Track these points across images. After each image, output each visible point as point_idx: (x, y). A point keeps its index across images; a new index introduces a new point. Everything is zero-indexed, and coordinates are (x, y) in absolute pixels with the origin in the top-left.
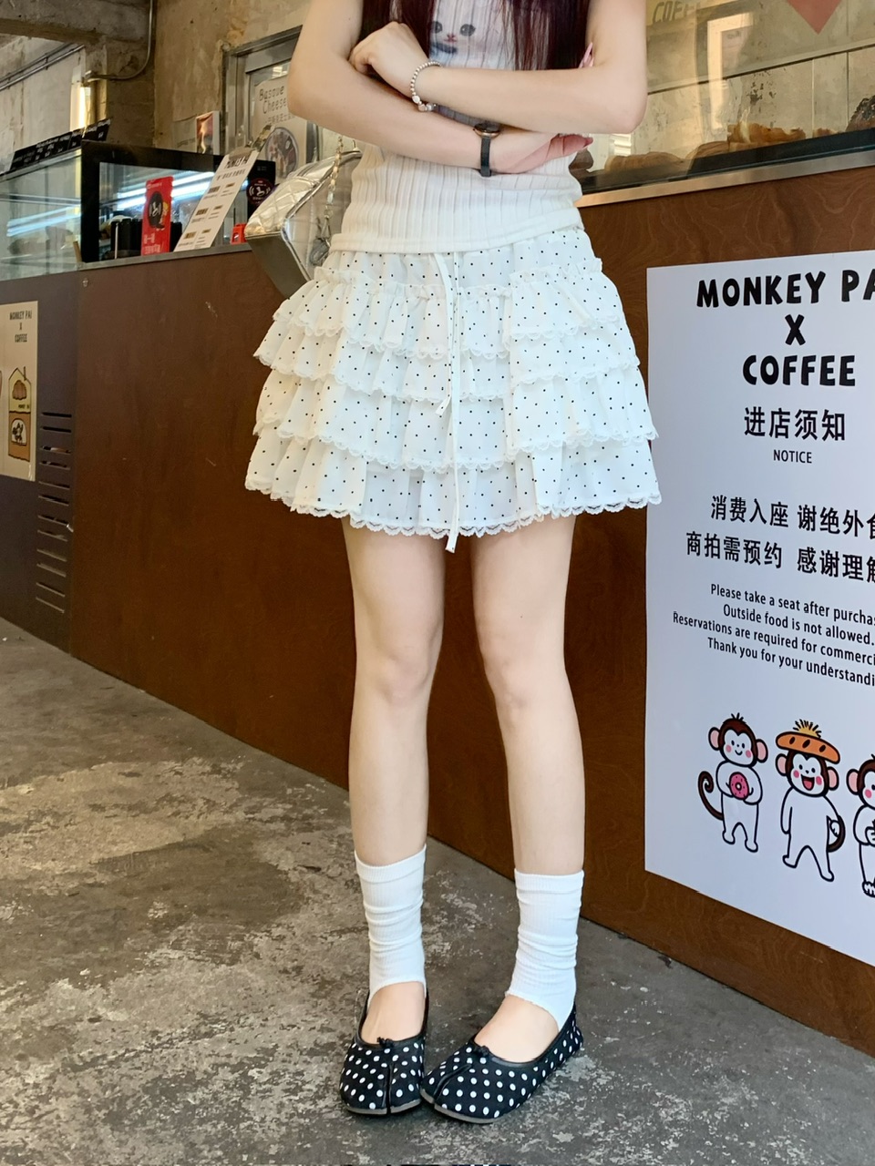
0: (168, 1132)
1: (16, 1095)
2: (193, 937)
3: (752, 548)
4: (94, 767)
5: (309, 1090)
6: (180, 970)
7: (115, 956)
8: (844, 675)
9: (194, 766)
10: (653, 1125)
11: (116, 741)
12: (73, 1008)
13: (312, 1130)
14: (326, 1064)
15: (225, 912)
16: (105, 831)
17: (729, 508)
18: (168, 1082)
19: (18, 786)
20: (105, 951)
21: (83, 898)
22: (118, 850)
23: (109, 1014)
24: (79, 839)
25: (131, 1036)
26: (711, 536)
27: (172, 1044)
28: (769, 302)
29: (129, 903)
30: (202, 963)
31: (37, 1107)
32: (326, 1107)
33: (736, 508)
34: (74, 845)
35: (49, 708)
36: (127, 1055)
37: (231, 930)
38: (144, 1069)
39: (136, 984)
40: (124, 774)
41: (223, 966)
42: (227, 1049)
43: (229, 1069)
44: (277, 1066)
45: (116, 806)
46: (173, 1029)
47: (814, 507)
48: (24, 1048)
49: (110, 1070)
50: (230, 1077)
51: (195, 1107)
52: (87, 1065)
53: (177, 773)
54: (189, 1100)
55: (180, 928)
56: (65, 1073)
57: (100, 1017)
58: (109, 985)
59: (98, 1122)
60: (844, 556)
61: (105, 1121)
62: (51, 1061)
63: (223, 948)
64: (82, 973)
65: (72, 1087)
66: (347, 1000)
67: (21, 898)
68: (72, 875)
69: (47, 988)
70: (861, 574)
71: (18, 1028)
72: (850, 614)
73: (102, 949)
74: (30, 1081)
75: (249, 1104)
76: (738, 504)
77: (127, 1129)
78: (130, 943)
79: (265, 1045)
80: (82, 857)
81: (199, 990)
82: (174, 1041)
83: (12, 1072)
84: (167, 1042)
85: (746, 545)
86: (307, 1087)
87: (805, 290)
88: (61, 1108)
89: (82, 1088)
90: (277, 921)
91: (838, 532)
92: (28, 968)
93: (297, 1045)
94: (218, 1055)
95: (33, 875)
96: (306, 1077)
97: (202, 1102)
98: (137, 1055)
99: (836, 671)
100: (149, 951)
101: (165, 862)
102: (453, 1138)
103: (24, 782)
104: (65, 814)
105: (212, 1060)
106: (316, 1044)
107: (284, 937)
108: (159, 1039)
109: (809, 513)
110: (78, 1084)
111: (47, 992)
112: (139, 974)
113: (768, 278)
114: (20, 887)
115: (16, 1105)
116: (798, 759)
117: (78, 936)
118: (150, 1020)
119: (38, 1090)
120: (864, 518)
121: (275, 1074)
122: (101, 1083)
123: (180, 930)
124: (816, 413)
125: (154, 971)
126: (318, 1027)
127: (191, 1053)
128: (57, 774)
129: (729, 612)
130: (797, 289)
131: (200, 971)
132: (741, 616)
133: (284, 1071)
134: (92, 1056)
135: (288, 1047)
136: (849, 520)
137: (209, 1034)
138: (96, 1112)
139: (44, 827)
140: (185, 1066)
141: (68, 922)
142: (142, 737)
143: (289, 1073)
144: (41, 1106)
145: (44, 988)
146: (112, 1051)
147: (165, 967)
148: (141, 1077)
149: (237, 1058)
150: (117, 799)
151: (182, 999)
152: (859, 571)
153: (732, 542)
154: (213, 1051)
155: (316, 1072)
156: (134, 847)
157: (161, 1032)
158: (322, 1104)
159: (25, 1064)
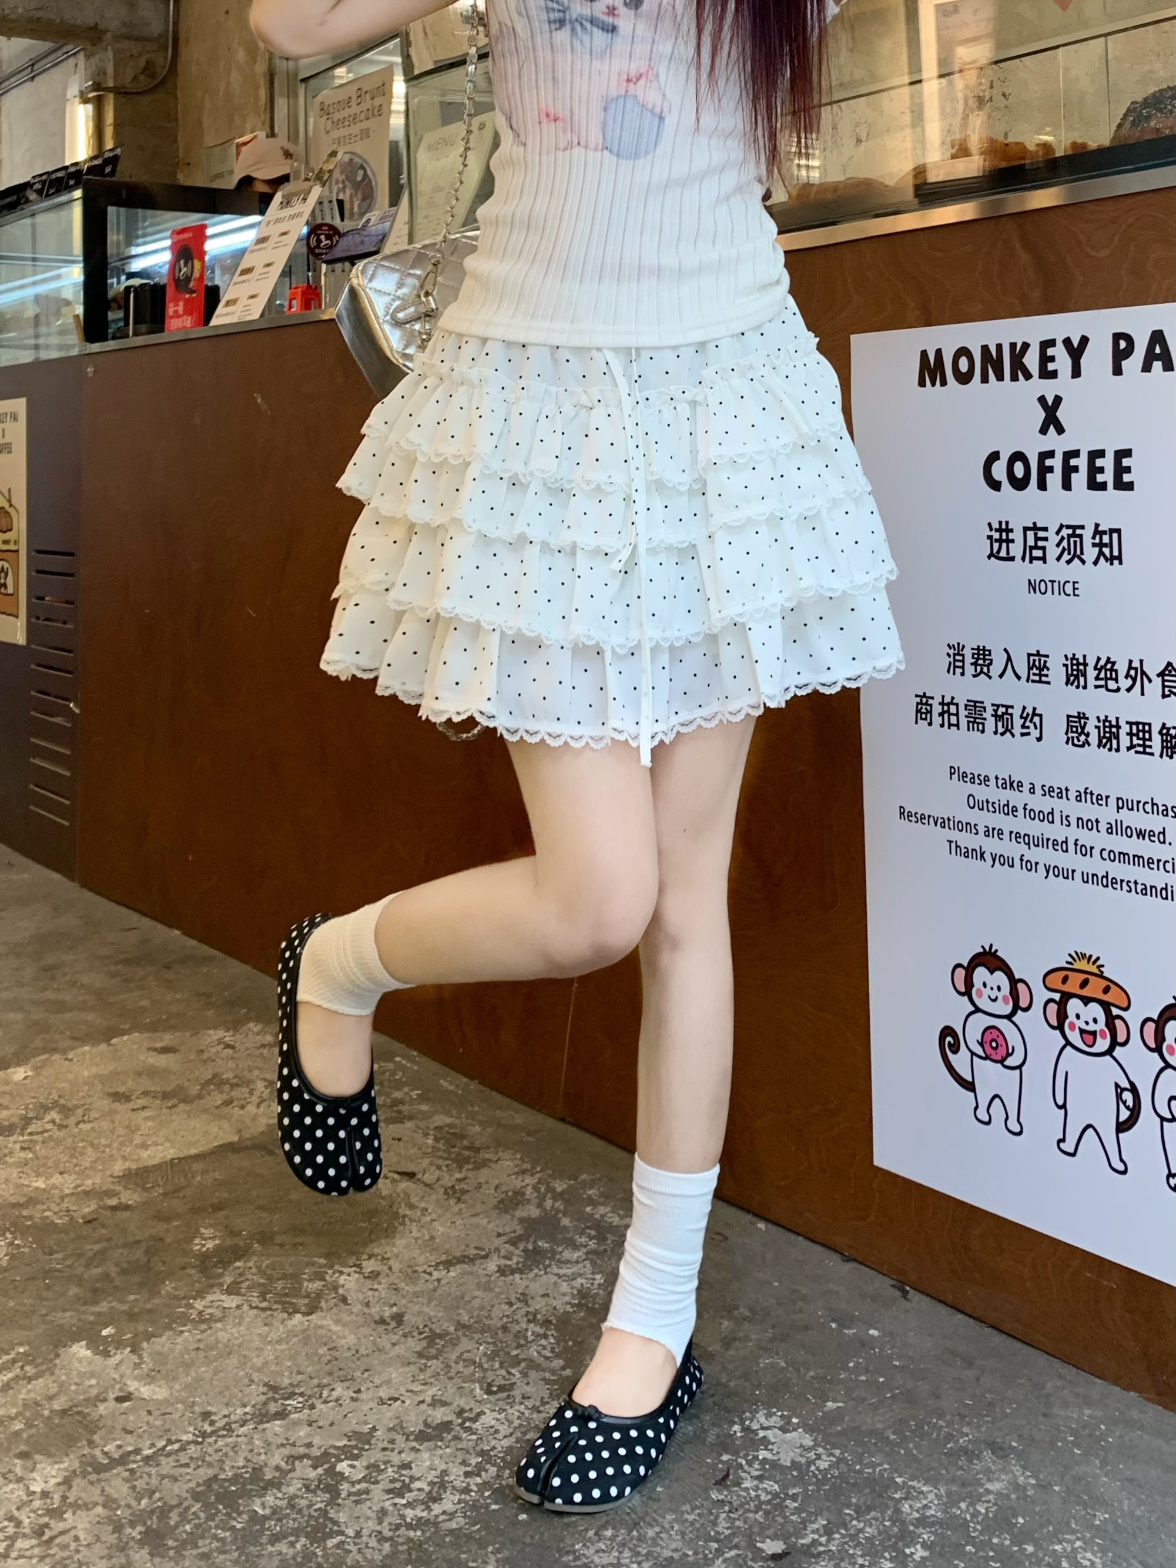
0: (228, 1556)
1: (18, 1509)
2: (255, 1278)
3: (1003, 715)
4: (114, 1041)
5: (419, 1490)
6: (240, 1324)
7: (149, 1306)
8: (1132, 886)
9: (251, 1036)
10: (894, 1523)
11: (144, 1003)
12: (93, 1382)
13: (426, 1546)
14: (441, 1452)
15: (299, 1240)
16: (132, 1129)
17: (969, 660)
18: (227, 1484)
19: (11, 1070)
20: (137, 1300)
21: (103, 1226)
22: (149, 1156)
23: (142, 1389)
24: (96, 1142)
25: (173, 1421)
26: (947, 700)
27: (230, 1430)
28: (1014, 378)
29: (168, 1231)
30: (269, 1313)
31: (47, 1525)
32: (444, 1513)
33: (978, 659)
34: (89, 1150)
35: (50, 959)
36: (169, 1448)
37: (307, 1265)
38: (192, 1466)
39: (179, 1347)
40: (155, 1050)
41: (298, 1316)
42: (308, 1435)
43: (310, 1462)
44: (374, 1456)
45: (145, 1093)
46: (231, 1409)
47: (1085, 656)
48: (27, 1442)
49: (147, 1469)
50: (313, 1474)
51: (265, 1518)
52: (114, 1463)
53: (228, 1046)
54: (256, 1508)
55: (238, 1264)
56: (84, 1474)
57: (130, 1394)
58: (143, 1349)
59: (132, 1544)
60: (1127, 723)
61: (141, 1543)
62: (66, 1459)
63: (296, 1292)
64: (104, 1333)
65: (94, 1494)
66: (464, 1361)
67: (18, 1228)
68: (87, 1193)
69: (58, 1356)
70: (1150, 747)
71: (18, 1414)
72: (1138, 802)
73: (132, 1297)
74: (36, 1488)
75: (338, 1512)
76: (982, 655)
77: (172, 1553)
78: (168, 1288)
79: (358, 1429)
80: (100, 1167)
81: (266, 1353)
82: (233, 1426)
83: (10, 1476)
84: (224, 1428)
85: (996, 711)
86: (417, 1485)
87: (1062, 362)
88: (80, 1526)
89: (108, 1496)
90: (368, 1250)
91: (1118, 690)
92: (29, 1328)
93: (402, 1428)
94: (294, 1445)
95: (33, 1195)
96: (416, 1472)
97: (275, 1510)
98: (183, 1449)
99: (1122, 881)
100: (195, 1299)
101: (214, 1171)
102: (620, 1553)
103: (18, 1065)
104: (76, 1107)
105: (286, 1451)
106: (426, 1425)
107: (379, 1274)
108: (212, 1423)
109: (1078, 664)
110: (103, 1491)
111: (57, 1361)
112: (182, 1332)
113: (1013, 346)
114: (17, 1213)
115: (19, 1524)
116: (1074, 1006)
117: (96, 1281)
118: (200, 1396)
119: (48, 1501)
120: (1153, 669)
121: (373, 1467)
122: (134, 1488)
123: (238, 1268)
124: (1082, 527)
125: (204, 1327)
126: (428, 1400)
127: (257, 1442)
128: (64, 1052)
129: (974, 803)
130: (1052, 359)
131: (266, 1325)
132: (991, 809)
133: (385, 1463)
134: (121, 1452)
135: (390, 1430)
136: (1132, 672)
137: (282, 1415)
138: (129, 1530)
139: (49, 1126)
140: (249, 1461)
141: (83, 1261)
142: (178, 996)
143: (392, 1466)
144: (53, 1523)
145: (52, 1356)
146: (148, 1443)
147: (219, 1320)
148: (189, 1477)
149: (320, 1448)
150: (145, 1084)
151: (242, 1365)
152: (1148, 743)
153: (975, 707)
154: (287, 1439)
155: (428, 1463)
156: (172, 1151)
157: (215, 1414)
158: (437, 1509)
159: (29, 1464)
